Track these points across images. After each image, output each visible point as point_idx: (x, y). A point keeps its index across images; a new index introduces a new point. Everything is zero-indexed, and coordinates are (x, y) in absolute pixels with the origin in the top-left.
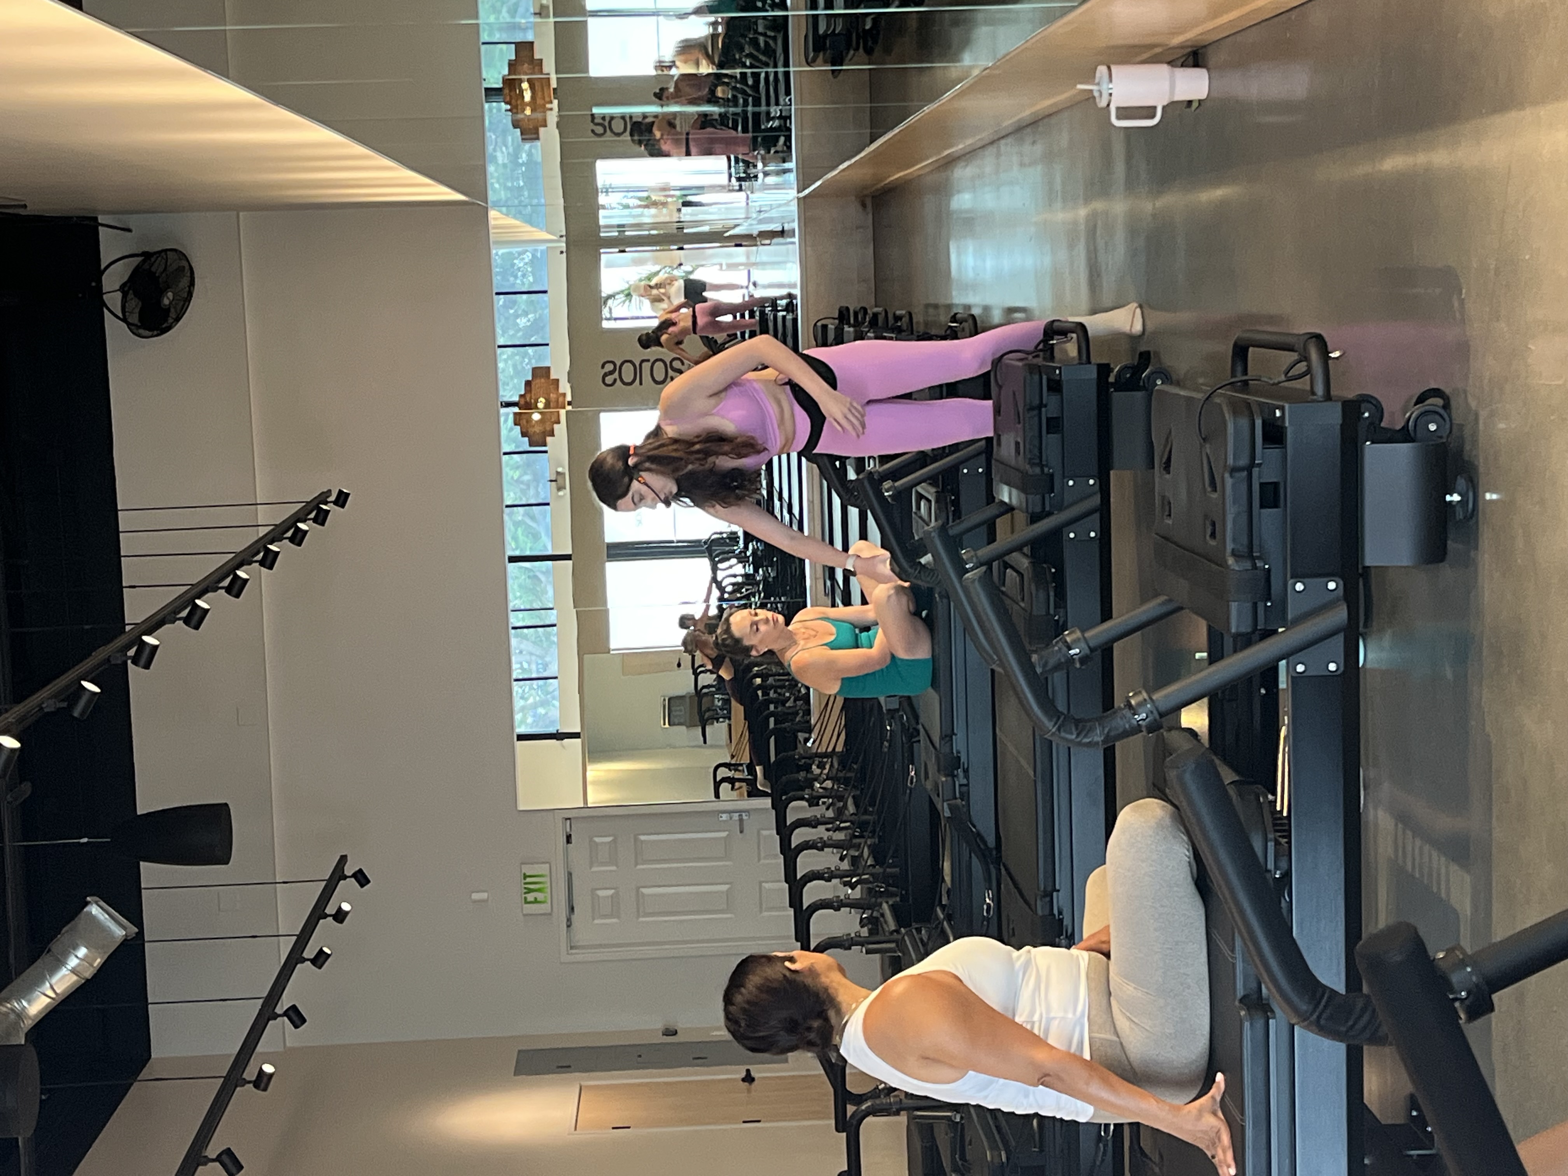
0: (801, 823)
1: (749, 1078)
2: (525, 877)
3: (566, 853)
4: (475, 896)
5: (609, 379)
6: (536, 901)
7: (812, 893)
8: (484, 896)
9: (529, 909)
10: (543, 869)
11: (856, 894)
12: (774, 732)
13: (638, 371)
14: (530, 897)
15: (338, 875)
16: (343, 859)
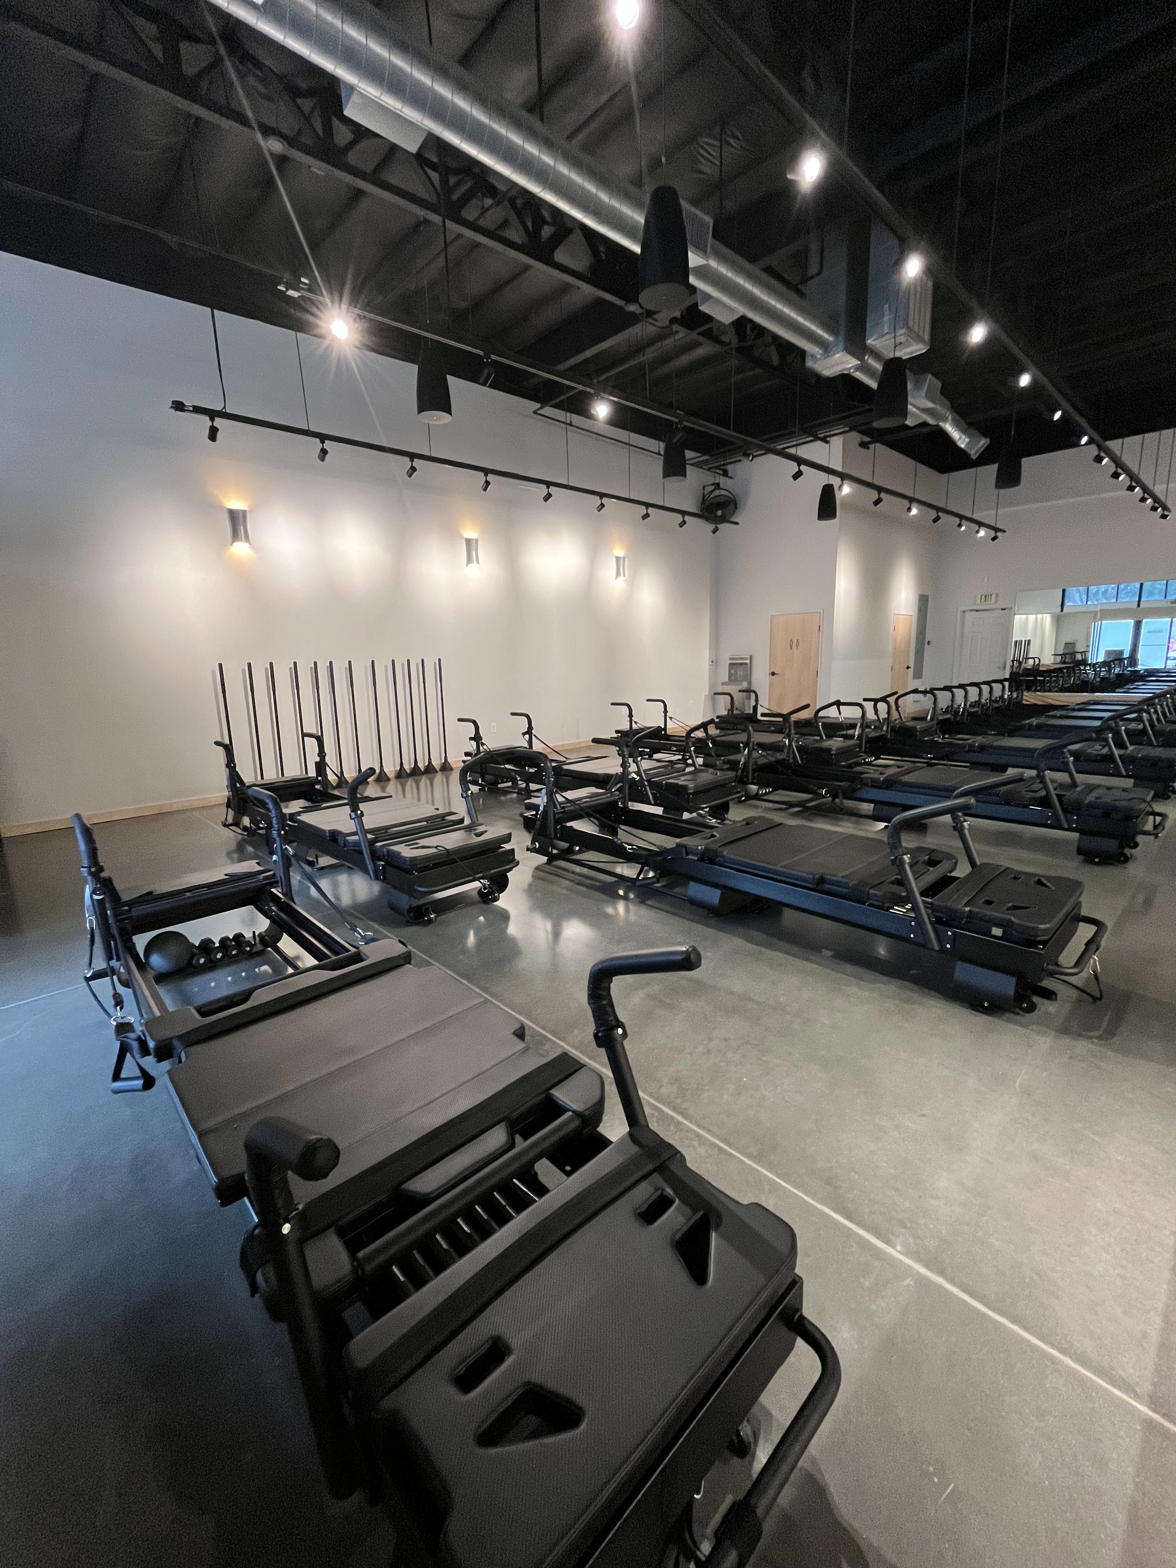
0: (991, 689)
1: (908, 668)
2: (991, 595)
6: (981, 599)
7: (985, 688)
8: (985, 581)
9: (979, 597)
10: (992, 601)
11: (983, 701)
12: (1036, 679)
14: (983, 597)
15: (996, 530)
16: (1004, 531)
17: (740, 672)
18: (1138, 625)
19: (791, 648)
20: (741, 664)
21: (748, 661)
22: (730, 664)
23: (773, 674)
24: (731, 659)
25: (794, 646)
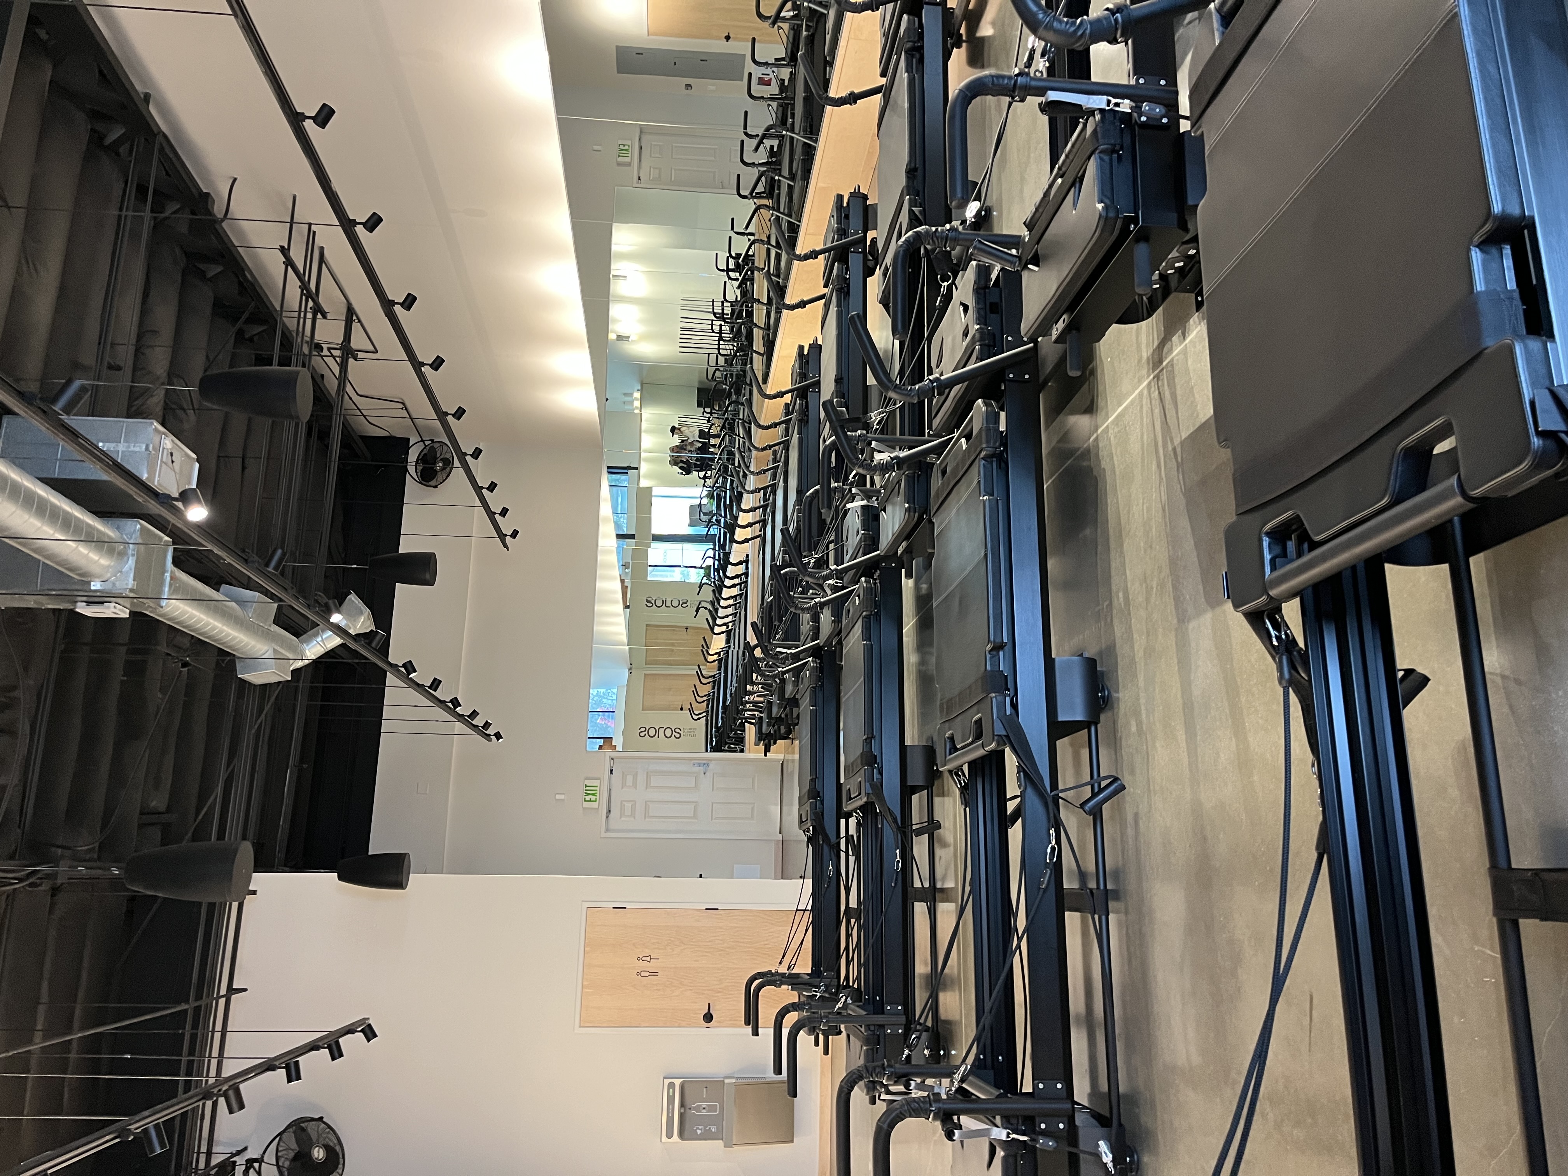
2: (586, 786)
3: (610, 780)
4: (558, 797)
5: (642, 734)
6: (590, 801)
8: (562, 797)
9: (586, 805)
10: (596, 783)
13: (657, 732)
14: (588, 798)
17: (701, 1107)
18: (657, 538)
19: (655, 974)
20: (682, 1105)
21: (678, 1082)
22: (681, 1135)
23: (708, 1018)
24: (669, 1135)
25: (652, 966)
